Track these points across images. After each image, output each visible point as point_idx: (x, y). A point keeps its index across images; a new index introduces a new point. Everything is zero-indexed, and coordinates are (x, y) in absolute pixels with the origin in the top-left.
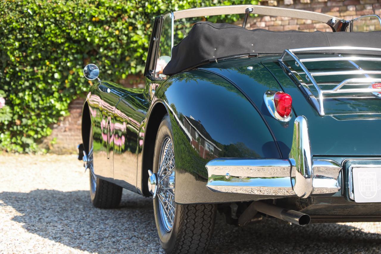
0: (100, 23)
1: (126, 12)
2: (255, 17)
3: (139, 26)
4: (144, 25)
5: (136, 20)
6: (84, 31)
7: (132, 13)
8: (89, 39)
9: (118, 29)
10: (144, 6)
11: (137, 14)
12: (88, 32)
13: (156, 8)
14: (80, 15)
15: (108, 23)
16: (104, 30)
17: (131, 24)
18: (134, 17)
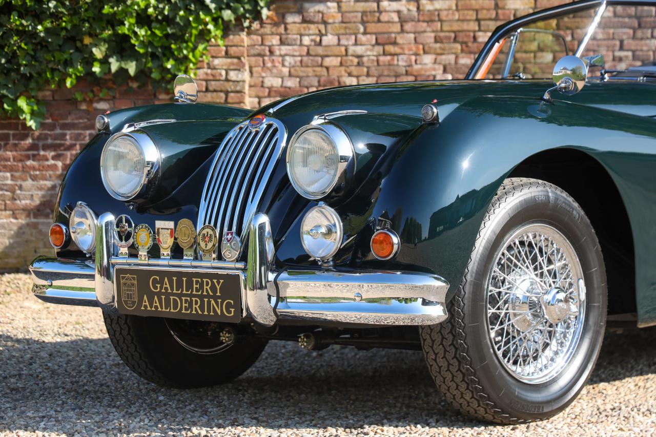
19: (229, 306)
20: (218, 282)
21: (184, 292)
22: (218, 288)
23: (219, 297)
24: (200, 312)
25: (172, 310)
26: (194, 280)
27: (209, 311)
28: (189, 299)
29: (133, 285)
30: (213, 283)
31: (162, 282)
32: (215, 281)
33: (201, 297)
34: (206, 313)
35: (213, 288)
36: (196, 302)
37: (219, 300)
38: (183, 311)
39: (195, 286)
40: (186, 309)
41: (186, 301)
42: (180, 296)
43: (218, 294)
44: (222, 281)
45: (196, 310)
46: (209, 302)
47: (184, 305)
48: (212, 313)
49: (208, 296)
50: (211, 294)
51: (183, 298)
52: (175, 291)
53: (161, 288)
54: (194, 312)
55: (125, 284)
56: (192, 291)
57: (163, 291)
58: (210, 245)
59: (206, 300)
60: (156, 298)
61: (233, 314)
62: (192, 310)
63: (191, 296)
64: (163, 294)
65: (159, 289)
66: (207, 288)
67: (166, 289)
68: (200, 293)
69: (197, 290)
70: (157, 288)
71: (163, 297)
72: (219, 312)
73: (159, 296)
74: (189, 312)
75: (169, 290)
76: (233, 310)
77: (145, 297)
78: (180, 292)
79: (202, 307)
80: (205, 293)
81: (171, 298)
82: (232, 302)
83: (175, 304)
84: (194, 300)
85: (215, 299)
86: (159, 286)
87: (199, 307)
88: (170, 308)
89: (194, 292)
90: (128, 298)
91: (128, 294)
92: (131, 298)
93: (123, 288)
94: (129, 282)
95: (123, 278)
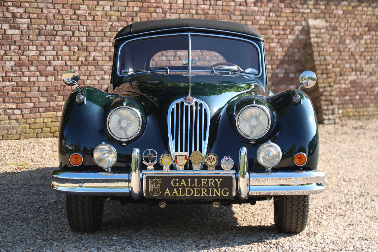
19: (225, 191)
20: (219, 180)
21: (196, 186)
22: (219, 183)
23: (219, 187)
24: (206, 195)
25: (187, 195)
26: (203, 180)
27: (212, 194)
28: (199, 189)
29: (159, 184)
30: (215, 181)
31: (180, 182)
32: (217, 180)
33: (208, 188)
34: (210, 195)
35: (216, 183)
36: (204, 191)
37: (219, 189)
38: (195, 195)
39: (203, 183)
40: (197, 194)
41: (197, 190)
42: (193, 188)
43: (219, 186)
44: (221, 180)
45: (204, 194)
46: (212, 191)
47: (195, 192)
48: (214, 195)
49: (212, 187)
50: (214, 186)
51: (195, 189)
52: (189, 186)
53: (179, 184)
54: (202, 195)
55: (152, 184)
56: (201, 185)
57: (181, 186)
58: (214, 163)
59: (210, 189)
60: (175, 189)
61: (228, 195)
62: (201, 194)
63: (201, 187)
64: (181, 187)
65: (177, 185)
66: (211, 183)
67: (183, 185)
68: (207, 186)
69: (204, 184)
70: (176, 185)
71: (180, 189)
72: (219, 194)
73: (178, 188)
74: (199, 195)
75: (185, 185)
76: (228, 193)
77: (167, 189)
78: (193, 186)
79: (208, 193)
80: (210, 186)
81: (187, 189)
82: (228, 189)
83: (189, 192)
84: (202, 189)
85: (217, 188)
86: (178, 184)
87: (206, 193)
88: (186, 194)
89: (203, 186)
90: (154, 190)
91: (154, 189)
92: (156, 190)
93: (150, 186)
94: (155, 182)
95: (151, 181)
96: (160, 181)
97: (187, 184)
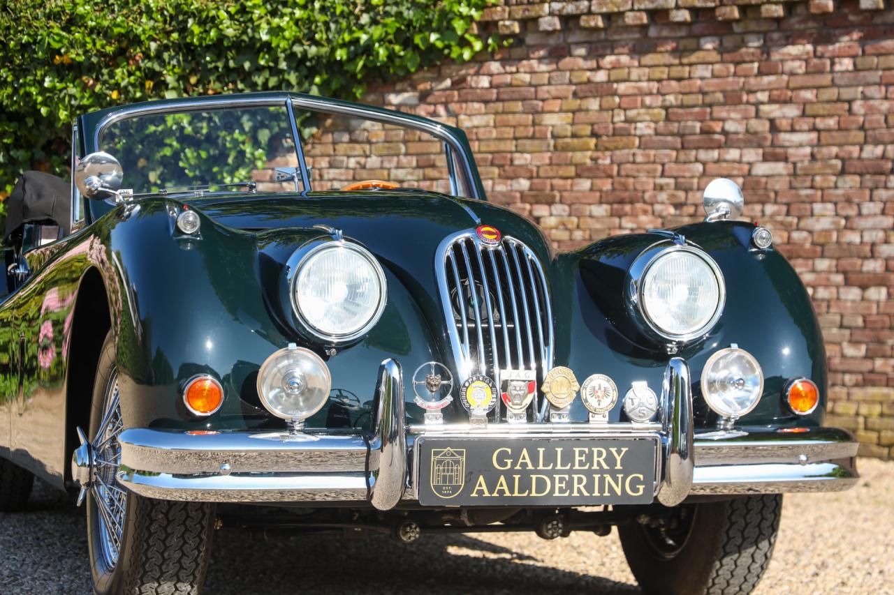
0: (72, 71)
1: (137, 41)
2: (464, 63)
3: (170, 79)
4: (183, 78)
5: (163, 63)
6: (33, 90)
7: (153, 46)
8: (44, 111)
9: (117, 86)
10: (183, 30)
11: (166, 48)
12: (43, 91)
13: (213, 33)
14: (24, 47)
15: (91, 69)
16: (84, 87)
17: (152, 75)
18: (159, 56)
19: (635, 482)
20: (619, 452)
21: (559, 467)
22: (619, 459)
23: (619, 471)
24: (586, 494)
25: (534, 494)
26: (577, 450)
27: (602, 490)
28: (567, 477)
29: (457, 462)
30: (610, 454)
31: (516, 456)
32: (613, 450)
33: (590, 474)
34: (596, 494)
35: (610, 460)
36: (580, 481)
37: (620, 476)
38: (557, 494)
39: (577, 458)
40: (562, 491)
41: (561, 480)
42: (550, 474)
43: (619, 467)
44: (624, 450)
45: (579, 491)
46: (602, 480)
47: (557, 485)
48: (606, 494)
49: (601, 471)
50: (605, 467)
51: (557, 477)
52: (541, 467)
53: (514, 464)
54: (575, 494)
55: (439, 462)
56: (573, 465)
57: (518, 467)
58: (605, 402)
59: (597, 477)
60: (502, 479)
61: (641, 492)
62: (572, 492)
63: (571, 472)
64: (517, 472)
65: (509, 466)
66: (599, 460)
67: (524, 465)
68: (587, 467)
69: (581, 463)
70: (506, 464)
71: (517, 477)
72: (619, 491)
73: (509, 475)
74: (567, 494)
75: (530, 467)
76: (641, 487)
77: (481, 479)
78: (550, 468)
79: (589, 487)
80: (595, 467)
81: (534, 477)
82: (641, 477)
83: (541, 485)
84: (576, 477)
85: (613, 474)
86: (509, 462)
87: (585, 487)
88: (530, 492)
89: (577, 467)
90: (444, 481)
91: (445, 477)
92: (451, 481)
93: (434, 468)
94: (448, 459)
95: (436, 454)
96: (461, 454)
97: (535, 461)
